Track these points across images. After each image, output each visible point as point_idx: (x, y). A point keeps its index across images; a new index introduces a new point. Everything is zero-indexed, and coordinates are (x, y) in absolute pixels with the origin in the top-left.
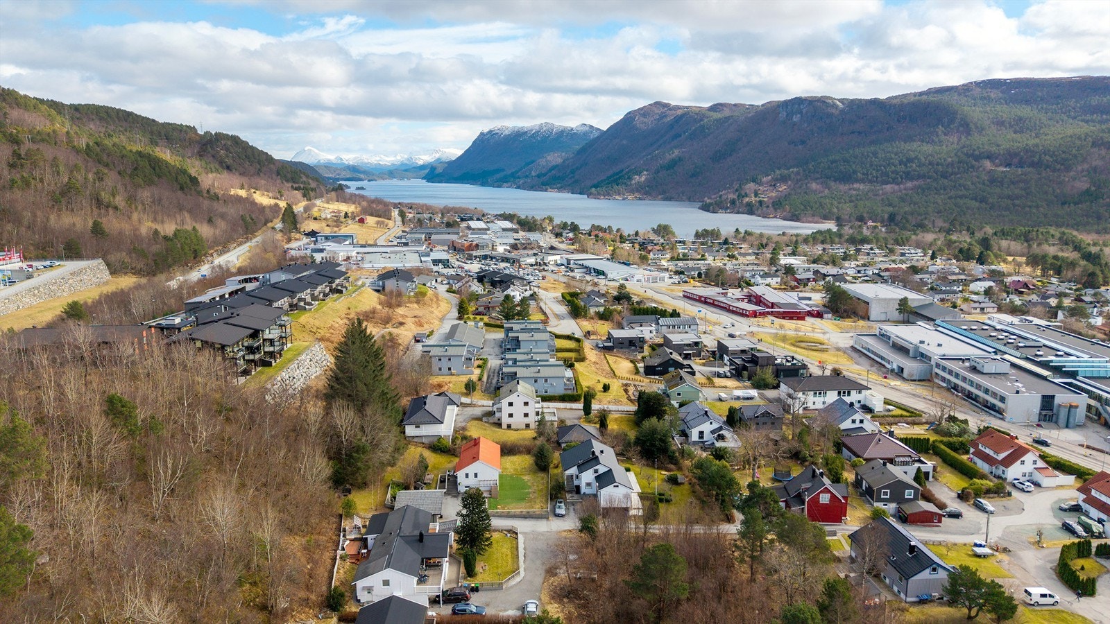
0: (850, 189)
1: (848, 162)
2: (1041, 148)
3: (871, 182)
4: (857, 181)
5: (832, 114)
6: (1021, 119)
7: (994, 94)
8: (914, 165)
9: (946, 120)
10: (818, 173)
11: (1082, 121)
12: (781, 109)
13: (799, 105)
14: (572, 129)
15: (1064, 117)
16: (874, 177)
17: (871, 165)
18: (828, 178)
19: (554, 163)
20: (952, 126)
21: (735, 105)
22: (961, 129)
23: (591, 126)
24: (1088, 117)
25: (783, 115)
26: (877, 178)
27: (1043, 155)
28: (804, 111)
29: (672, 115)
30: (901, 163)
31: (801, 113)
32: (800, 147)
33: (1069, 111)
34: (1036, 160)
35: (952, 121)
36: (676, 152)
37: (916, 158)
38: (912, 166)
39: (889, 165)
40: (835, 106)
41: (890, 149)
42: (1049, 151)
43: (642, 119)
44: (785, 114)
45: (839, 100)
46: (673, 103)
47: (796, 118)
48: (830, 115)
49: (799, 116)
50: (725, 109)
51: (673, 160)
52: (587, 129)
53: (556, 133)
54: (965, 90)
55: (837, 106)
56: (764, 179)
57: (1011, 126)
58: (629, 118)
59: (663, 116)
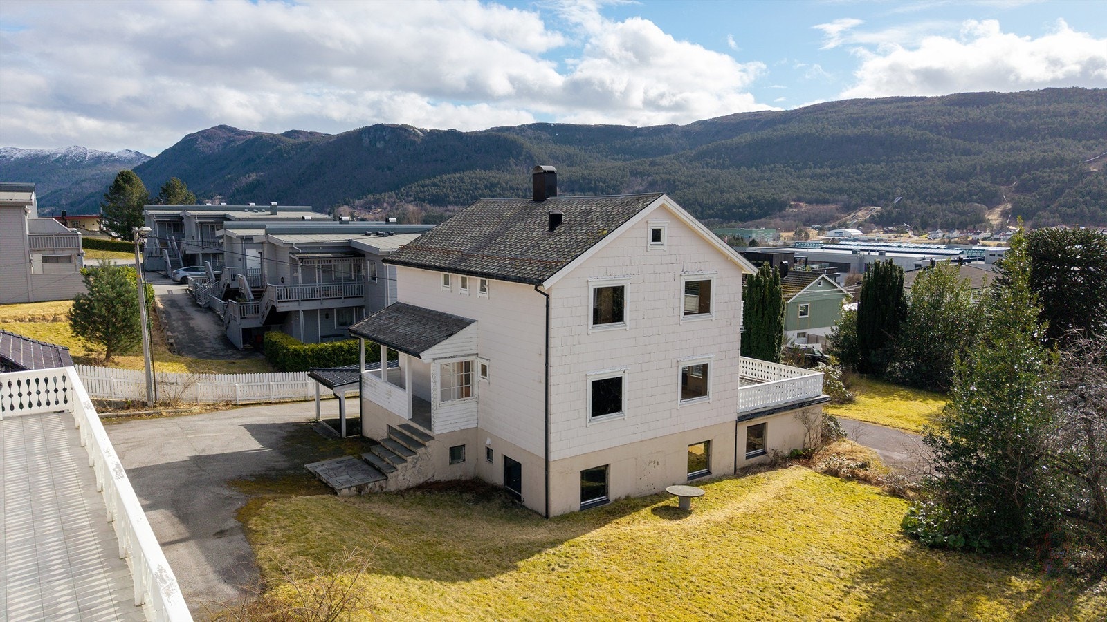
0: (446, 211)
1: (437, 186)
2: (594, 176)
3: (463, 204)
4: (450, 203)
5: (415, 141)
6: (570, 155)
7: (544, 135)
8: (498, 190)
9: (514, 153)
10: (411, 196)
11: (612, 159)
12: (363, 135)
13: (382, 132)
14: (112, 155)
15: (599, 155)
16: (465, 200)
17: (460, 190)
18: (423, 200)
19: (92, 190)
20: (520, 158)
21: (311, 133)
22: (528, 161)
23: (138, 153)
24: (616, 156)
25: (366, 141)
26: (468, 200)
27: (597, 182)
28: (387, 138)
29: (243, 139)
30: (486, 187)
31: (384, 140)
32: (388, 172)
33: (601, 151)
34: (592, 185)
35: (519, 154)
36: (253, 176)
37: (498, 183)
38: (496, 191)
39: (476, 189)
40: (416, 134)
41: (473, 175)
42: (601, 178)
43: (205, 142)
44: (368, 140)
45: (419, 130)
46: (241, 128)
47: (380, 145)
48: (413, 143)
49: (382, 142)
50: (300, 136)
51: (252, 183)
52: (133, 155)
53: (91, 159)
54: (522, 129)
55: (418, 135)
56: (357, 202)
57: (564, 161)
58: (189, 141)
59: (230, 141)
